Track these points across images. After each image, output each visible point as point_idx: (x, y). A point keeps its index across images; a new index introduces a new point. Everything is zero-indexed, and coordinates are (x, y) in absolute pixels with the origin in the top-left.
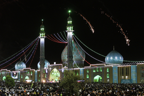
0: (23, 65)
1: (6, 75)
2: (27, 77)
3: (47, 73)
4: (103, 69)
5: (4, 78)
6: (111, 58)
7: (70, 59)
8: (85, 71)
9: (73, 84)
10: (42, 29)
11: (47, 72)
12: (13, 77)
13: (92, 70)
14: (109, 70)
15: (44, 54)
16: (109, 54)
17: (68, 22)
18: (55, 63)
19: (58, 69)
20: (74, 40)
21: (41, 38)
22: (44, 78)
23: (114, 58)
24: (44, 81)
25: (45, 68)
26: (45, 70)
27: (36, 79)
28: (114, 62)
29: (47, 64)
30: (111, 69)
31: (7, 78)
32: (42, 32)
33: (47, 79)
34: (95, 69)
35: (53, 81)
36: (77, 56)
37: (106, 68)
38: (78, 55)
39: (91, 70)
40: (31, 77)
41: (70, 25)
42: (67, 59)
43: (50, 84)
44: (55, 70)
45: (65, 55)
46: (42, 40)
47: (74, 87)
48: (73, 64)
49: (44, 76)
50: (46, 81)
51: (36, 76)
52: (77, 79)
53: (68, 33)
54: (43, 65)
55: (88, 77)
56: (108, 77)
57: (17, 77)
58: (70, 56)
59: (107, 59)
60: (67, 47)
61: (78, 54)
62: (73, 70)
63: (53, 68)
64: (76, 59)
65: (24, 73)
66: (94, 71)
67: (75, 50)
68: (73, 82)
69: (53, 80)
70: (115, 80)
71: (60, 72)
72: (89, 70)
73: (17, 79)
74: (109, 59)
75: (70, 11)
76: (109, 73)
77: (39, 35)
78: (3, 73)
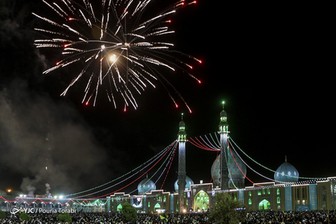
0: (151, 186)
1: (122, 202)
2: (157, 206)
3: (189, 198)
4: (271, 190)
5: (120, 207)
6: (283, 174)
7: (225, 176)
8: (246, 193)
9: (228, 215)
10: (182, 128)
11: (189, 196)
12: (134, 205)
13: (257, 191)
14: (280, 191)
15: (184, 167)
16: (280, 168)
17: (221, 118)
18: (201, 182)
19: (206, 191)
20: (230, 147)
21: (181, 142)
22: (185, 205)
23: (286, 173)
24: (184, 211)
25: (186, 190)
26: (186, 193)
27: (172, 208)
28: (286, 179)
29: (190, 184)
30: (282, 189)
31: (124, 207)
32: (182, 133)
33: (189, 208)
34: (261, 191)
35: (199, 211)
36: (234, 170)
37: (276, 188)
38: (236, 169)
39: (254, 192)
40: (163, 205)
41: (223, 123)
42: (219, 176)
43: (193, 215)
44: (202, 193)
45: (216, 170)
46: (182, 146)
47: (230, 219)
48: (229, 183)
49: (185, 203)
50: (188, 211)
51: (172, 203)
52: (234, 205)
53: (221, 135)
54: (183, 186)
55: (250, 203)
56: (279, 202)
57: (140, 205)
58: (225, 172)
59: (277, 174)
60: (219, 156)
61: (235, 167)
62: (229, 193)
63: (198, 189)
64: (232, 176)
65: (151, 200)
66: (259, 194)
67: (231, 162)
68: (228, 211)
69: (198, 208)
70: (289, 207)
71: (210, 195)
72: (252, 191)
73: (141, 209)
74: (280, 175)
75: (223, 102)
76: (280, 196)
77: (177, 138)
78: (118, 199)
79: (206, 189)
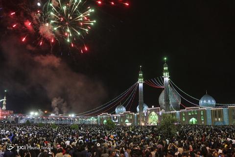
0: (123, 109)
1: (106, 118)
2: (127, 121)
3: (146, 117)
4: (197, 112)
5: (105, 121)
6: (205, 102)
7: (167, 103)
8: (181, 114)
9: (170, 127)
10: (141, 75)
11: (145, 115)
12: (113, 121)
13: (188, 112)
14: (203, 113)
15: (142, 98)
16: (202, 98)
17: (164, 68)
18: (153, 107)
19: (156, 112)
20: (170, 85)
21: (140, 83)
22: (143, 121)
23: (207, 101)
24: (143, 124)
25: (144, 111)
26: (144, 113)
27: (135, 122)
28: (207, 105)
29: (146, 108)
30: (205, 111)
31: (108, 122)
32: (140, 78)
33: (146, 122)
34: (191, 112)
35: (152, 124)
36: (173, 99)
37: (201, 111)
39: (186, 113)
40: (130, 121)
41: (166, 71)
42: (164, 103)
43: (149, 127)
44: (153, 113)
45: (162, 99)
46: (141, 85)
47: (171, 129)
48: (170, 107)
49: (143, 119)
50: (145, 124)
51: (135, 119)
52: (173, 121)
53: (165, 79)
54: (142, 109)
55: (184, 120)
56: (202, 119)
57: (117, 121)
58: (167, 100)
59: (201, 102)
60: (164, 91)
61: (174, 98)
62: (170, 113)
63: (151, 111)
64: (173, 104)
65: (123, 117)
66: (190, 114)
67: (171, 94)
68: (170, 125)
69: (151, 123)
70: (209, 123)
71: (158, 115)
72: (185, 112)
73: (117, 123)
74: (203, 102)
75: (165, 59)
76: (203, 115)
77: (138, 81)
78: (104, 117)
79: (156, 111)
